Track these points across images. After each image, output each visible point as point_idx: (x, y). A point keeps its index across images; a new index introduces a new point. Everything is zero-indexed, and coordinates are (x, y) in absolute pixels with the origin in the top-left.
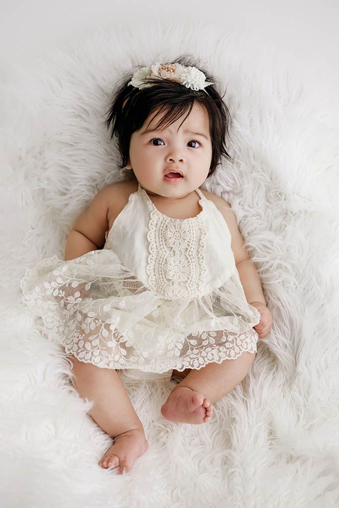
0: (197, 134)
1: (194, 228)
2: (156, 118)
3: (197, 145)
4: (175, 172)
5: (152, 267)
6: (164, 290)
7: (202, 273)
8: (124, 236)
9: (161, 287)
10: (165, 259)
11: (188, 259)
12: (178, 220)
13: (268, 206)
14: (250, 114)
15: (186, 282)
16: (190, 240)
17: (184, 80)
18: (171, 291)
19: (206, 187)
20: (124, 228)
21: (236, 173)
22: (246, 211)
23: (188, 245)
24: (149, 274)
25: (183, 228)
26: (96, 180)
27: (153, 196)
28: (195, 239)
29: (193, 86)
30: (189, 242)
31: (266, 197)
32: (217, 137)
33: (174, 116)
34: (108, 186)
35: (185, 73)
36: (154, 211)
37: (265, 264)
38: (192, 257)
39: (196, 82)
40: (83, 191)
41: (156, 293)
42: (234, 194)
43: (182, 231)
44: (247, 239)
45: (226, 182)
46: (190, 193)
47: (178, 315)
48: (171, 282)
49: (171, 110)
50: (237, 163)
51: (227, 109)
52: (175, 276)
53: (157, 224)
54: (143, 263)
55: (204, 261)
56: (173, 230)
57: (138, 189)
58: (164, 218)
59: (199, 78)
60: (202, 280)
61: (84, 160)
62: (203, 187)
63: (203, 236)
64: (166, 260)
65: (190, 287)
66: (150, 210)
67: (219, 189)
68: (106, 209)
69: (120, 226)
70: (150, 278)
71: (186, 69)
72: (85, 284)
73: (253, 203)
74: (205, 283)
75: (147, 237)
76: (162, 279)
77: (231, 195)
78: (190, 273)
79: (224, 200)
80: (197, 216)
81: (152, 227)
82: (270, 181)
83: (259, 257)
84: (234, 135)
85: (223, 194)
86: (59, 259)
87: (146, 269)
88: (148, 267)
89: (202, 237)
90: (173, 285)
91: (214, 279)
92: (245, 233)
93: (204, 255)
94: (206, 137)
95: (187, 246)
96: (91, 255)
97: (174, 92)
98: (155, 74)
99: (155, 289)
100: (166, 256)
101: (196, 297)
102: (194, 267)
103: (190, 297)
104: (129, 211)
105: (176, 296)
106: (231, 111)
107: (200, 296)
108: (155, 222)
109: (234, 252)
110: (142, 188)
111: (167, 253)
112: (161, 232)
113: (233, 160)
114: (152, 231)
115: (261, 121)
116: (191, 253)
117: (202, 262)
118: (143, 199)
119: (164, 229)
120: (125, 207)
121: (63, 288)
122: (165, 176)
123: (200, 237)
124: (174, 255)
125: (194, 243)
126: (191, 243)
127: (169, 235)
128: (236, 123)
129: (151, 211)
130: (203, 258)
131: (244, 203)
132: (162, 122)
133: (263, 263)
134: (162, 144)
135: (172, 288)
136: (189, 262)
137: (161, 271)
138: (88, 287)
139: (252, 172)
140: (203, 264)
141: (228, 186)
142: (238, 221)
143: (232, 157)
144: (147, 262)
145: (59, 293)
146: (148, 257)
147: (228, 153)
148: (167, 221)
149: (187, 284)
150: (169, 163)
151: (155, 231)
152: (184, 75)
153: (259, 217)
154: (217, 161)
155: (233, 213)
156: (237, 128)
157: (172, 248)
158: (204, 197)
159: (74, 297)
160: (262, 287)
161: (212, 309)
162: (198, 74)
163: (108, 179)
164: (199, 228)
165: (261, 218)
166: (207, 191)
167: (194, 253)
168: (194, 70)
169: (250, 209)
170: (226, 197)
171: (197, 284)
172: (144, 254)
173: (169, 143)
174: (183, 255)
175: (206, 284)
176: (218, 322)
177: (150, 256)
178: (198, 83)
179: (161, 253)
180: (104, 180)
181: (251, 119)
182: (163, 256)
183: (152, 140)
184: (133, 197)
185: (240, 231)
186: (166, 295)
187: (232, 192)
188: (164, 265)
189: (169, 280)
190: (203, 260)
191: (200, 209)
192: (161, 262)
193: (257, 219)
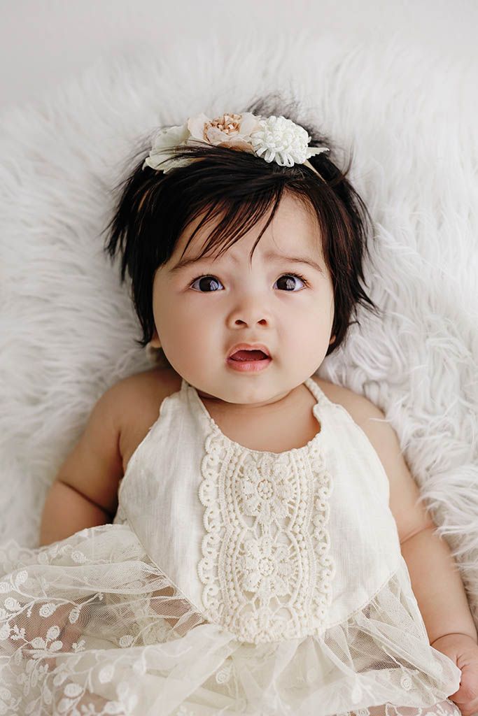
0: (296, 260)
1: (303, 473)
2: (200, 233)
3: (298, 285)
4: (251, 349)
5: (212, 565)
6: (238, 620)
7: (325, 573)
8: (149, 494)
9: (232, 612)
10: (239, 544)
11: (290, 542)
12: (267, 455)
13: (468, 409)
14: (415, 210)
15: (289, 597)
16: (295, 499)
17: (259, 146)
18: (255, 623)
19: (327, 374)
20: (150, 475)
21: (391, 341)
22: (420, 420)
23: (291, 511)
24: (204, 580)
25: (277, 472)
26: (98, 370)
27: (210, 401)
28: (305, 497)
29: (281, 159)
30: (293, 504)
31: (461, 389)
32: (341, 265)
33: (239, 224)
34: (121, 382)
35: (262, 129)
36: (214, 436)
37: (468, 538)
38: (300, 537)
39: (286, 148)
40: (71, 396)
41: (219, 628)
42: (390, 385)
43: (275, 479)
44: (425, 484)
45: (371, 360)
46: (293, 390)
47: (274, 682)
48: (254, 599)
49: (232, 213)
50: (394, 319)
51: (363, 205)
52: (263, 584)
53: (221, 464)
54: (192, 556)
55: (328, 546)
56: (257, 478)
57: (180, 385)
58: (235, 451)
59: (294, 139)
60: (325, 591)
61: (73, 330)
62: (322, 374)
63: (324, 489)
64: (242, 546)
65: (297, 610)
66: (206, 434)
67: (357, 375)
68: (114, 433)
69: (143, 471)
70: (207, 590)
71: (263, 123)
72: (69, 607)
73: (433, 405)
74: (331, 598)
75: (198, 495)
76: (233, 592)
77: (385, 387)
78: (297, 575)
79: (370, 400)
80: (310, 443)
81: (211, 471)
82: (468, 353)
83: (452, 524)
84: (383, 259)
85: (367, 387)
86: (22, 546)
87: (197, 567)
88: (202, 565)
89: (321, 492)
90: (258, 607)
91: (350, 589)
92: (420, 469)
93: (327, 532)
94: (316, 266)
95: (288, 513)
96: (80, 540)
97: (237, 172)
98: (197, 136)
99: (218, 616)
100: (242, 536)
101: (312, 633)
102: (306, 561)
103: (299, 635)
104: (161, 438)
105: (265, 633)
106: (373, 210)
107: (321, 632)
108: (217, 460)
109: (396, 519)
110: (190, 385)
111: (244, 531)
112: (229, 483)
113: (383, 312)
114: (211, 481)
115: (440, 224)
116: (297, 529)
117: (324, 548)
118: (190, 409)
119: (236, 476)
120: (152, 428)
121: (20, 620)
122: (231, 358)
123: (317, 491)
124: (261, 534)
125: (304, 505)
126: (298, 505)
127: (248, 488)
128: (385, 234)
129: (208, 436)
130: (325, 540)
131: (413, 403)
132: (214, 239)
133: (464, 536)
134: (220, 287)
135: (256, 614)
136: (293, 549)
137: (231, 572)
138: (74, 616)
139: (428, 337)
140: (327, 554)
141: (377, 368)
142: (403, 444)
143: (381, 307)
144: (200, 550)
145: (13, 633)
146: (202, 539)
147: (371, 299)
148: (243, 458)
149: (290, 604)
150: (237, 330)
151: (218, 479)
152: (260, 134)
153: (449, 434)
154: (348, 317)
155: (391, 426)
156: (387, 243)
157: (255, 517)
158: (326, 398)
159: (44, 638)
160: (466, 590)
161: (350, 657)
162: (292, 131)
163: (121, 366)
164: (314, 472)
165: (453, 433)
166: (330, 382)
167: (306, 528)
168: (281, 124)
169: (426, 417)
170: (373, 392)
171: (314, 602)
172: (195, 533)
173: (233, 286)
174: (279, 534)
175: (333, 601)
176: (368, 688)
177: (207, 539)
178: (290, 149)
179: (231, 529)
180: (112, 370)
181: (418, 223)
182: (235, 537)
183: (195, 280)
184: (170, 406)
185: (408, 465)
186: (243, 632)
187: (386, 381)
188: (237, 558)
189: (250, 595)
190: (324, 545)
191: (315, 426)
192: (231, 551)
193: (446, 436)
